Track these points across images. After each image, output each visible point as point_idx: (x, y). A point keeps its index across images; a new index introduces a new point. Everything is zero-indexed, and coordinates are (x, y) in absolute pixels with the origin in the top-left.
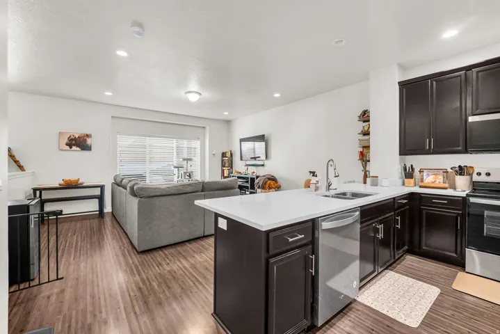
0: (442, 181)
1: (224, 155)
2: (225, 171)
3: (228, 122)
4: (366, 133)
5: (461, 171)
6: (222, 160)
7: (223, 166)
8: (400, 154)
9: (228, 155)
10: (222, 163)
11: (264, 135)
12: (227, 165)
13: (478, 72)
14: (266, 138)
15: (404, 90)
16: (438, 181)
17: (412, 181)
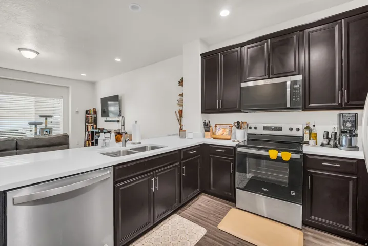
0: (227, 133)
1: (87, 112)
2: (89, 127)
3: (93, 84)
4: (181, 95)
5: (239, 125)
6: (86, 117)
7: (87, 121)
8: (202, 113)
9: (92, 112)
10: (86, 119)
11: (118, 96)
12: (90, 121)
13: (248, 48)
14: (119, 98)
15: (205, 61)
16: (225, 133)
17: (209, 134)
